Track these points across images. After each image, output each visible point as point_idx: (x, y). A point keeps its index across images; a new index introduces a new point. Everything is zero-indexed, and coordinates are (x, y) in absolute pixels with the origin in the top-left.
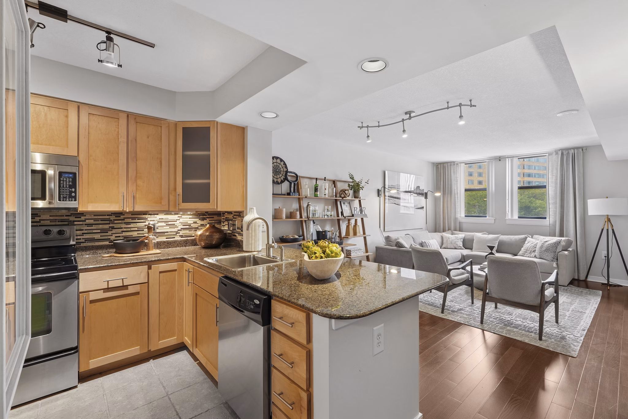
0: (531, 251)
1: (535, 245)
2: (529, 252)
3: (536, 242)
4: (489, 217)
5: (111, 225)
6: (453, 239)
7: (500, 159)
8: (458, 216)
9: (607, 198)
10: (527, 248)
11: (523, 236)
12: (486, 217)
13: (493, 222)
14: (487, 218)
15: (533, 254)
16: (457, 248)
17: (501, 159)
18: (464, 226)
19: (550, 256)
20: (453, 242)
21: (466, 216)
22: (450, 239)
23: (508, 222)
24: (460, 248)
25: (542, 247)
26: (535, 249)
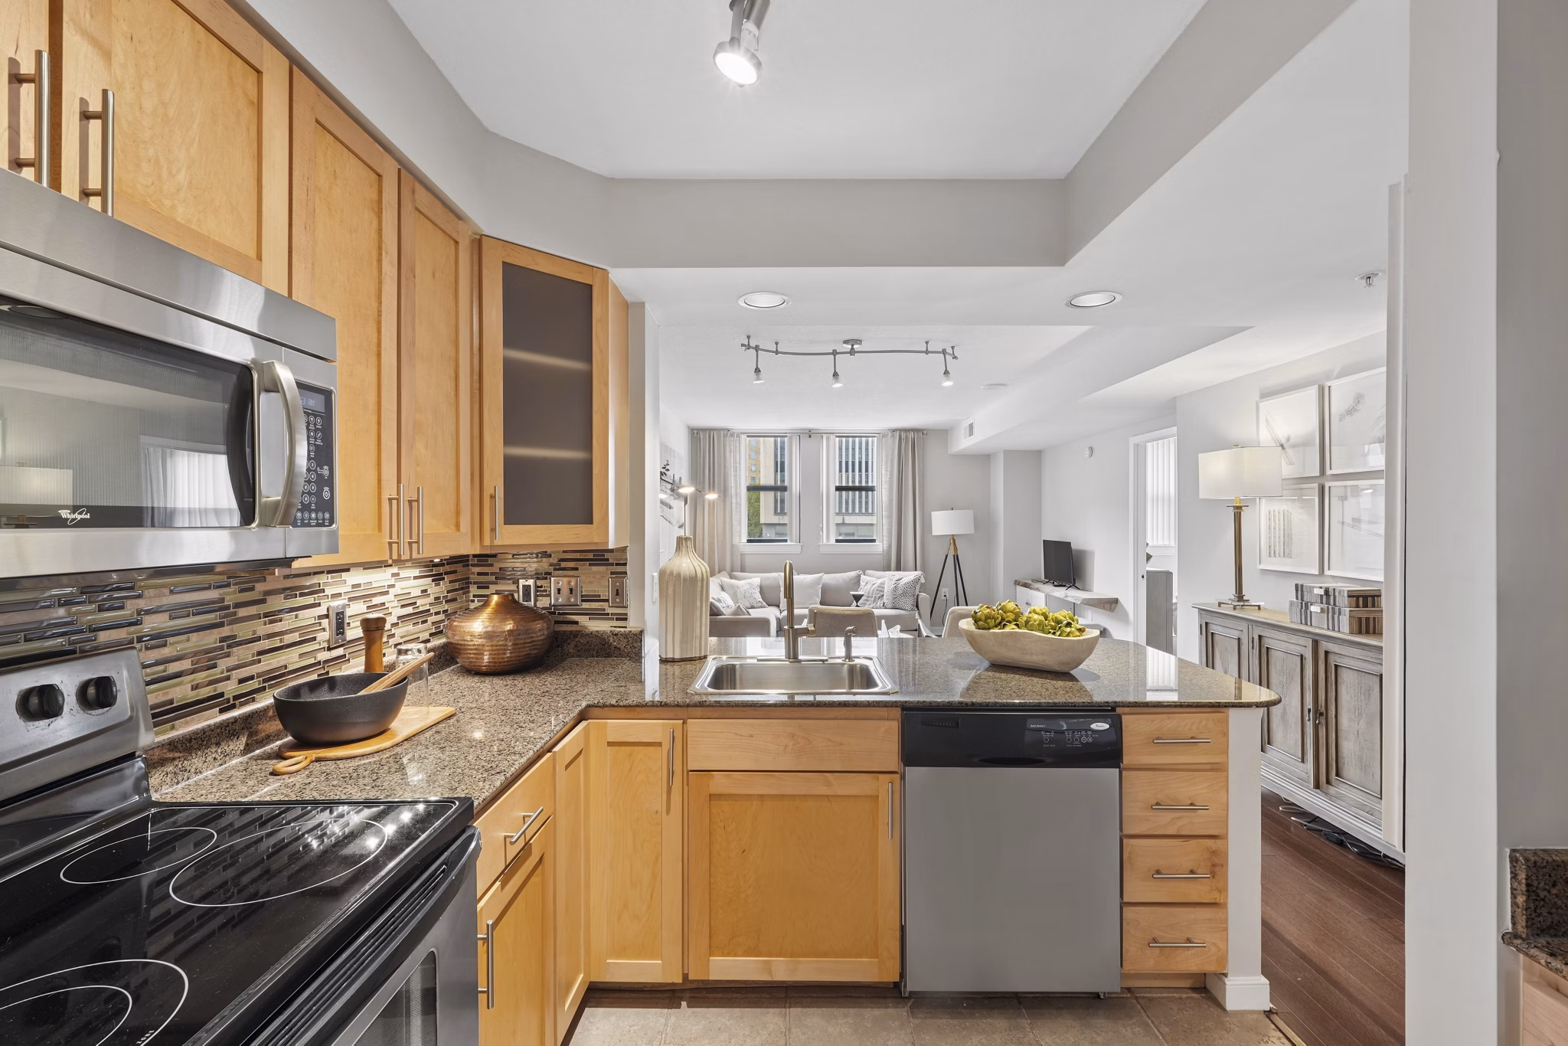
0: (875, 597)
1: (879, 587)
2: (873, 599)
3: (879, 581)
4: (791, 541)
5: (226, 631)
6: (745, 588)
7: (810, 433)
8: (736, 541)
9: (952, 509)
10: (869, 593)
11: (853, 574)
12: (786, 541)
13: (798, 550)
14: (788, 543)
15: (880, 603)
16: (755, 605)
17: (812, 435)
18: (749, 562)
19: (909, 602)
20: (747, 595)
21: (749, 541)
22: (741, 589)
23: (823, 550)
24: (760, 605)
25: (896, 588)
26: (882, 593)
